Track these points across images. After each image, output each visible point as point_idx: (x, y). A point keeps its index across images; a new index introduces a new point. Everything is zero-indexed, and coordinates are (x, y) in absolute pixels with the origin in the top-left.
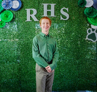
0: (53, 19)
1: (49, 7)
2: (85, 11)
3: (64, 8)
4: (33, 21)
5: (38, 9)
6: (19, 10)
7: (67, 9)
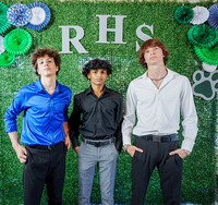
0: (120, 50)
1: (111, 23)
5: (86, 28)
6: (45, 29)
7: (151, 28)
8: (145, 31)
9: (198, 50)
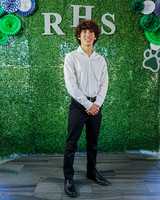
1: (82, 12)
2: (142, 20)
3: (108, 14)
4: (55, 34)
5: (63, 15)
6: (31, 15)
7: (113, 16)
8: (108, 18)
9: (147, 34)
